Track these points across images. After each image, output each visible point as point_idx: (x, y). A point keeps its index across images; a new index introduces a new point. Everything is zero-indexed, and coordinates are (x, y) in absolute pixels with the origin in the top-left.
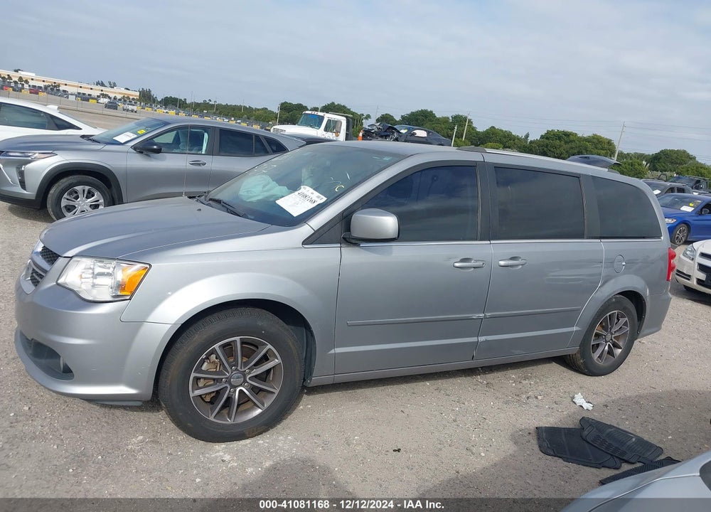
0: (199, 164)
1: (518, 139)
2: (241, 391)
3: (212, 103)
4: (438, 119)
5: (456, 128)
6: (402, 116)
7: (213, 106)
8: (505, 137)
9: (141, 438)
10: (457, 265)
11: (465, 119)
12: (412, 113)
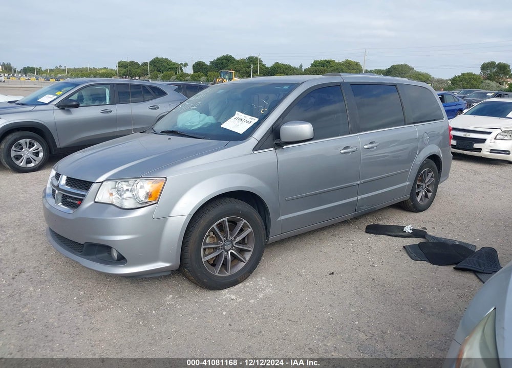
0: (107, 112)
1: (296, 69)
2: (231, 253)
3: (63, 68)
4: (238, 61)
5: (252, 66)
6: (210, 62)
7: (64, 70)
8: (286, 69)
9: (171, 296)
10: (342, 151)
11: (257, 59)
12: (218, 59)
